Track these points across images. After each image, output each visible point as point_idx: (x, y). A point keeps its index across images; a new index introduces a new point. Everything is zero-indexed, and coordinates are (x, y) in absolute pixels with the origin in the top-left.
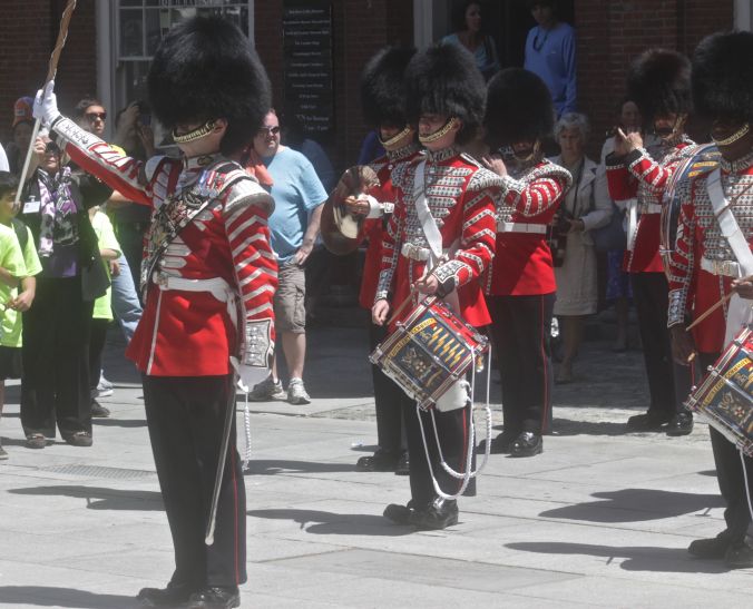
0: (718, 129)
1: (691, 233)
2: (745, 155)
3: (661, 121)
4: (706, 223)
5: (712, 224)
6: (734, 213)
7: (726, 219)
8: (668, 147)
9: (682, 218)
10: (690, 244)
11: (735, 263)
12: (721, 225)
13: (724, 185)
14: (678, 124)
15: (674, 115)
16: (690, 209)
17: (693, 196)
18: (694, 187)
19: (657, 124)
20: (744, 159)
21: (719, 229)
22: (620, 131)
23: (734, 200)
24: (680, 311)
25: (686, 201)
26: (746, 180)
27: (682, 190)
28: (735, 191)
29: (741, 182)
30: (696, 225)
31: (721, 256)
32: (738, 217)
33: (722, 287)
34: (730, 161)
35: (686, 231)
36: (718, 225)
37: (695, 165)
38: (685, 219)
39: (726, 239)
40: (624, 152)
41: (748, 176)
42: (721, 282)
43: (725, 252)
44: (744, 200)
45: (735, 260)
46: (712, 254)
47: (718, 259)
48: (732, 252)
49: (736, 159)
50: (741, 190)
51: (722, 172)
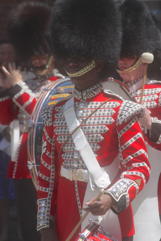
0: (71, 64)
1: (53, 149)
2: (92, 86)
3: (37, 61)
4: (63, 139)
5: (68, 141)
6: (84, 132)
7: (78, 136)
8: (43, 80)
9: (45, 137)
10: (52, 157)
11: (86, 171)
12: (75, 141)
13: (76, 109)
14: (50, 62)
15: (47, 55)
16: (51, 130)
17: (54, 119)
18: (54, 112)
19: (34, 63)
20: (92, 89)
21: (73, 144)
22: (4, 68)
23: (84, 121)
24: (46, 217)
25: (48, 123)
26: (93, 106)
27: (45, 115)
28: (85, 114)
29: (89, 106)
30: (56, 142)
31: (76, 165)
32: (87, 134)
33: (77, 190)
34: (81, 91)
35: (49, 147)
36: (72, 141)
37: (53, 97)
38: (47, 137)
39: (78, 152)
40: (9, 86)
41: (95, 102)
42: (76, 186)
43: (79, 163)
44: (92, 121)
45: (86, 168)
46: (69, 164)
47: (73, 168)
48: (83, 162)
49: (85, 89)
50: (89, 113)
51: (76, 100)
